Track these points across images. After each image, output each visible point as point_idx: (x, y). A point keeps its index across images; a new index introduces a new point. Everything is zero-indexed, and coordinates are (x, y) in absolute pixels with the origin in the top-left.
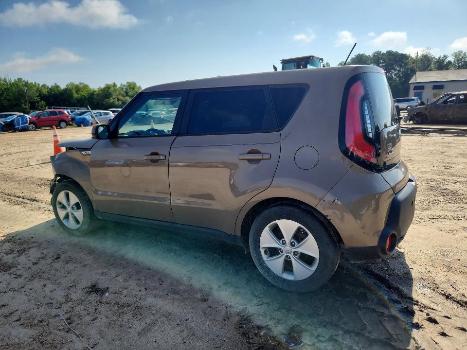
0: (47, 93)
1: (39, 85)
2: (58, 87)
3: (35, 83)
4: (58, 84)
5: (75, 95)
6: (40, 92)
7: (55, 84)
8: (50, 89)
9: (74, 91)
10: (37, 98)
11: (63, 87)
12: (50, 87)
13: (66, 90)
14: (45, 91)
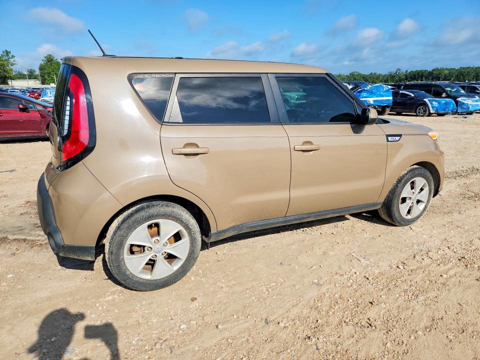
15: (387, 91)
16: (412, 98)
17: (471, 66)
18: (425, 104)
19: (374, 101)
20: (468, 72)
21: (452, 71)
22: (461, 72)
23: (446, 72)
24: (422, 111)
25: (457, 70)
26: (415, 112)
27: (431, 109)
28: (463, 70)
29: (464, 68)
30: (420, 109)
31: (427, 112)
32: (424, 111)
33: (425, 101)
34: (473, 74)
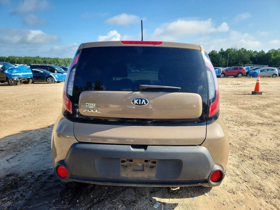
0: (255, 56)
1: (252, 51)
2: (263, 52)
3: (250, 50)
4: (263, 51)
5: (273, 57)
6: (251, 56)
7: (262, 50)
8: (258, 54)
9: (273, 55)
10: (248, 59)
11: (266, 52)
12: (258, 52)
13: (268, 54)
14: (254, 55)
15: (28, 69)
16: (42, 74)
17: (31, 56)
18: (51, 77)
19: (23, 75)
20: (30, 59)
21: (21, 58)
22: (26, 59)
23: (18, 59)
24: (50, 80)
25: (23, 58)
26: (47, 81)
27: (55, 79)
28: (27, 58)
29: (27, 57)
30: (49, 80)
31: (54, 81)
32: (52, 80)
33: (51, 75)
34: (33, 61)
